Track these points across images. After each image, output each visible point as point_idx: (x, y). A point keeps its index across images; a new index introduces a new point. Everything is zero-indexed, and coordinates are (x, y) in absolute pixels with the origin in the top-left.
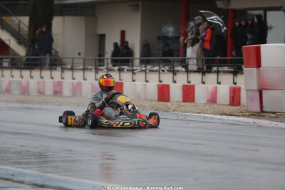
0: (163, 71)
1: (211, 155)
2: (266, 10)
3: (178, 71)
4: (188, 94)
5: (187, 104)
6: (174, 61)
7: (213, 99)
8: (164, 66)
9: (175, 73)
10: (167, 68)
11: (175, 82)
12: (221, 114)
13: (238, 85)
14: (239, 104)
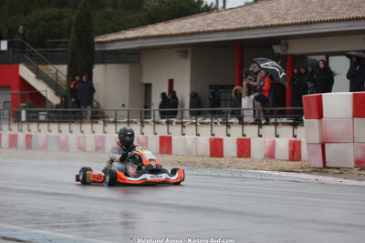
0: (216, 123)
1: (269, 216)
2: (328, 55)
3: (232, 123)
4: (244, 148)
5: (242, 159)
6: (227, 112)
7: (271, 154)
8: (216, 118)
9: (228, 125)
10: (220, 120)
11: (229, 135)
12: (280, 171)
13: (298, 138)
14: (299, 159)
